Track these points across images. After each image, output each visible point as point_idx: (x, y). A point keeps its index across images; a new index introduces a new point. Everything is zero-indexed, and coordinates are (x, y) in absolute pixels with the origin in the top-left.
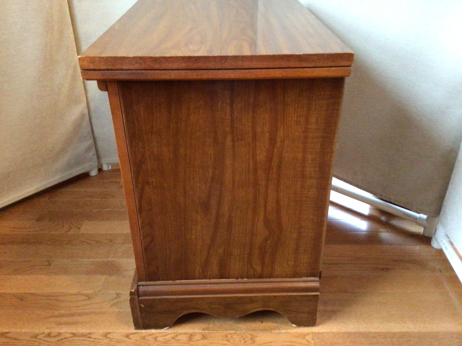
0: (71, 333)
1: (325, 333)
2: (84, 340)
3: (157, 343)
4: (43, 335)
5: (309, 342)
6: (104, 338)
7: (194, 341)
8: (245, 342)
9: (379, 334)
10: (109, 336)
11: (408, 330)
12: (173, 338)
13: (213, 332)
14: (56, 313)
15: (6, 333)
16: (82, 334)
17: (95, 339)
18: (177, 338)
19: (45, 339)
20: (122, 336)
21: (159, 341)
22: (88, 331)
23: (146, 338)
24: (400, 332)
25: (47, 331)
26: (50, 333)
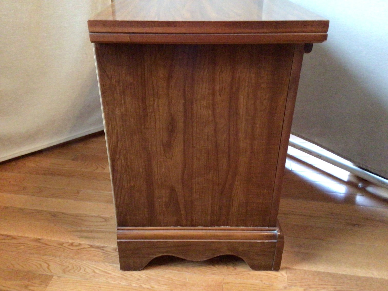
0: (89, 245)
2: (98, 251)
4: (68, 244)
6: (114, 252)
11: (372, 276)
14: (79, 229)
15: (40, 239)
16: (97, 246)
17: (107, 251)
19: (69, 247)
22: (102, 245)
24: (364, 277)
25: (70, 241)
26: (73, 243)
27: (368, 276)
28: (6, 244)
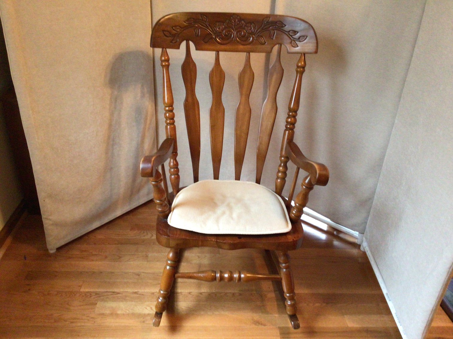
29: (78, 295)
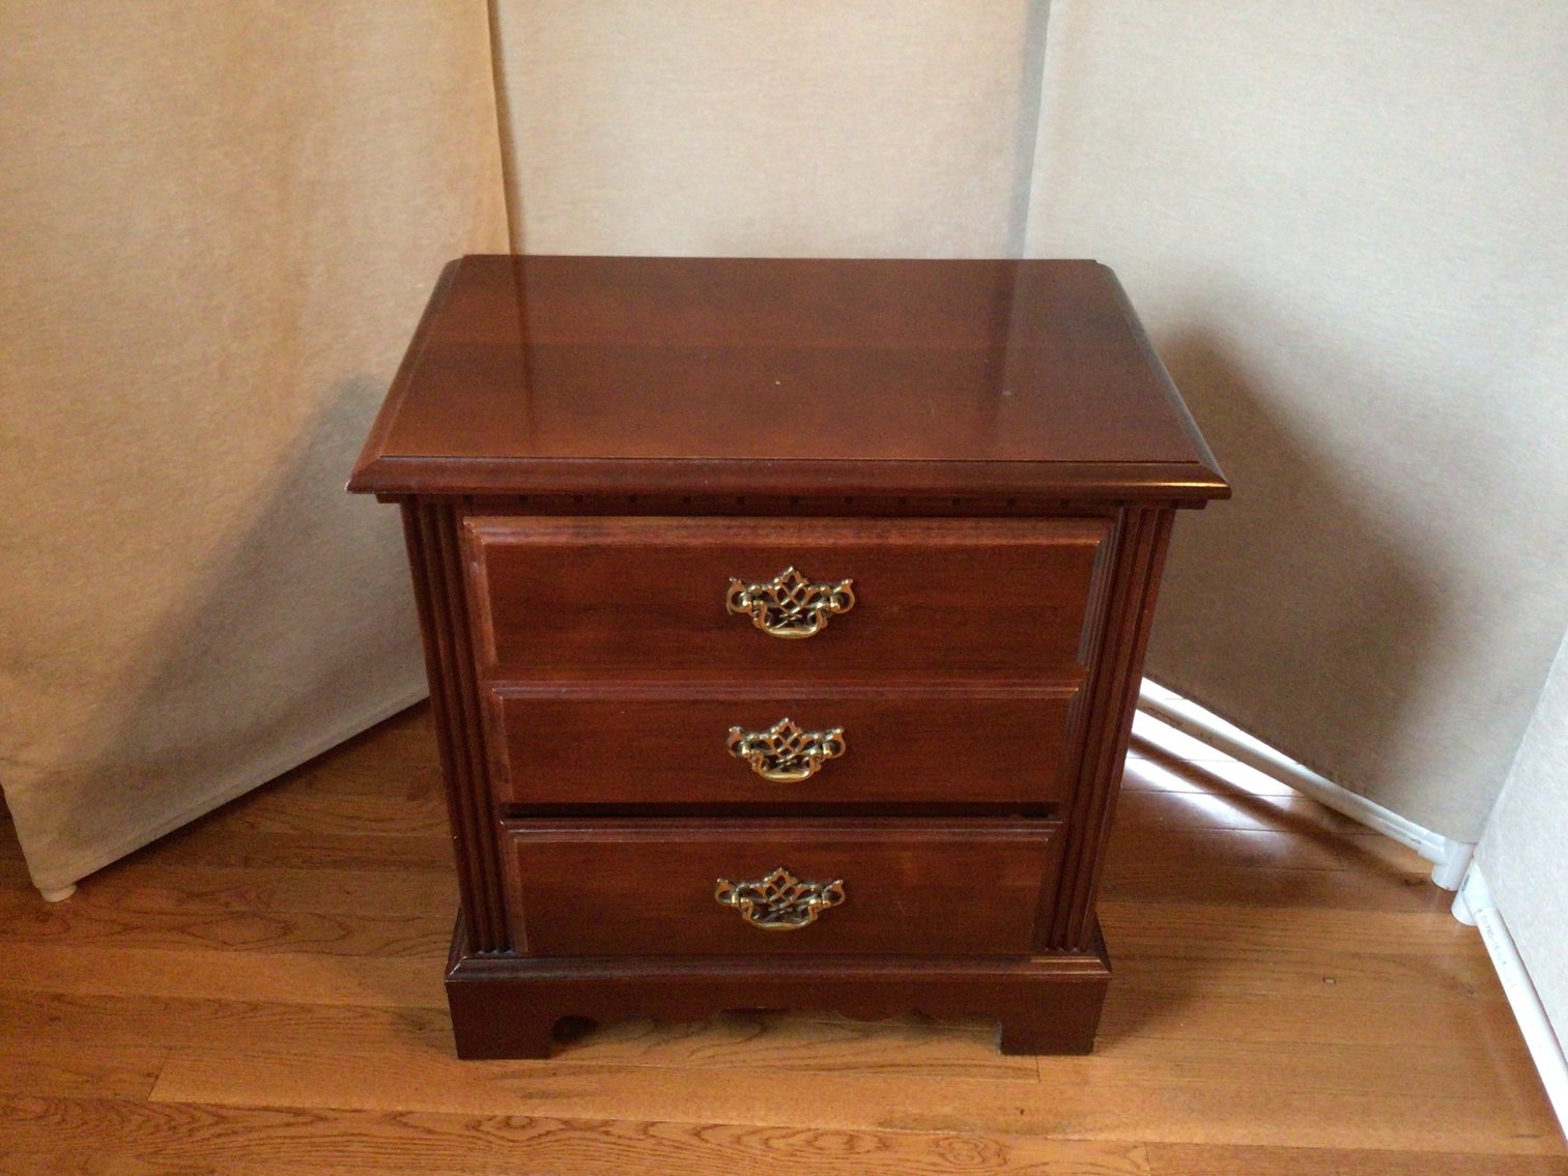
0: (559, 1120)
1: (1176, 1144)
2: (594, 1140)
3: (771, 1155)
4: (493, 1123)
5: (1138, 1167)
6: (642, 1137)
7: (858, 1153)
8: (984, 1161)
9: (1308, 1154)
10: (652, 1131)
11: (1377, 1145)
12: (809, 1143)
13: (904, 1131)
15: (401, 1114)
16: (587, 1122)
17: (621, 1137)
18: (819, 1143)
19: (500, 1134)
20: (685, 1131)
21: (777, 1149)
22: (601, 1117)
23: (745, 1139)
25: (500, 1113)
26: (509, 1118)
27: (1367, 1145)
28: (303, 1141)
29: (136, 1119)
